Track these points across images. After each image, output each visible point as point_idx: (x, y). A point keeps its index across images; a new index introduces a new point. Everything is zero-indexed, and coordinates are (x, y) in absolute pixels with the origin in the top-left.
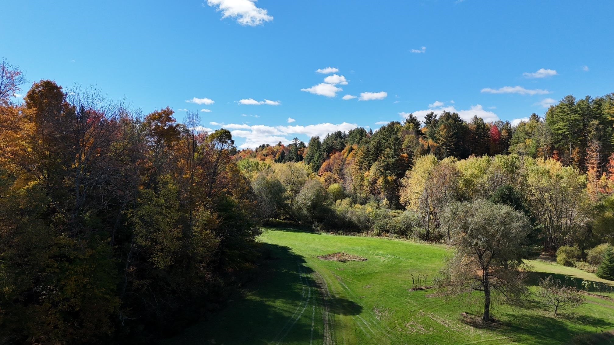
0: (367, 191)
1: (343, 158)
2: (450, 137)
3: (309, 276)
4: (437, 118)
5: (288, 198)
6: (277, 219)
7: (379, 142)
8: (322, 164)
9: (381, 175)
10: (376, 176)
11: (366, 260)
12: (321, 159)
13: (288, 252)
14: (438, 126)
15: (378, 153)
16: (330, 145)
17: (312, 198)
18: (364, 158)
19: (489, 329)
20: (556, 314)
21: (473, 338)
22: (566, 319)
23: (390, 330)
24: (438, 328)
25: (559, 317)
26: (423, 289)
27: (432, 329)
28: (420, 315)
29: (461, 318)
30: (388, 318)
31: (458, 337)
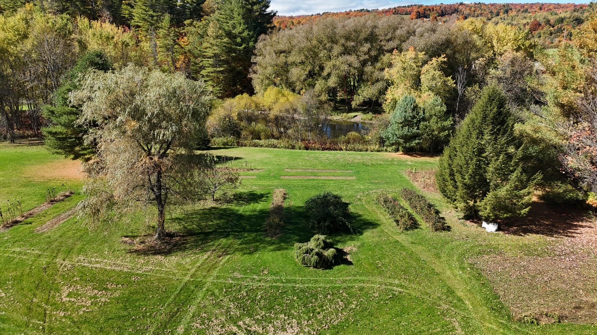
19: (180, 250)
20: (214, 200)
21: (178, 272)
22: (227, 203)
23: (42, 323)
24: (120, 280)
25: (220, 203)
26: (20, 222)
27: (112, 286)
28: (66, 269)
29: (128, 247)
30: (12, 299)
31: (160, 280)
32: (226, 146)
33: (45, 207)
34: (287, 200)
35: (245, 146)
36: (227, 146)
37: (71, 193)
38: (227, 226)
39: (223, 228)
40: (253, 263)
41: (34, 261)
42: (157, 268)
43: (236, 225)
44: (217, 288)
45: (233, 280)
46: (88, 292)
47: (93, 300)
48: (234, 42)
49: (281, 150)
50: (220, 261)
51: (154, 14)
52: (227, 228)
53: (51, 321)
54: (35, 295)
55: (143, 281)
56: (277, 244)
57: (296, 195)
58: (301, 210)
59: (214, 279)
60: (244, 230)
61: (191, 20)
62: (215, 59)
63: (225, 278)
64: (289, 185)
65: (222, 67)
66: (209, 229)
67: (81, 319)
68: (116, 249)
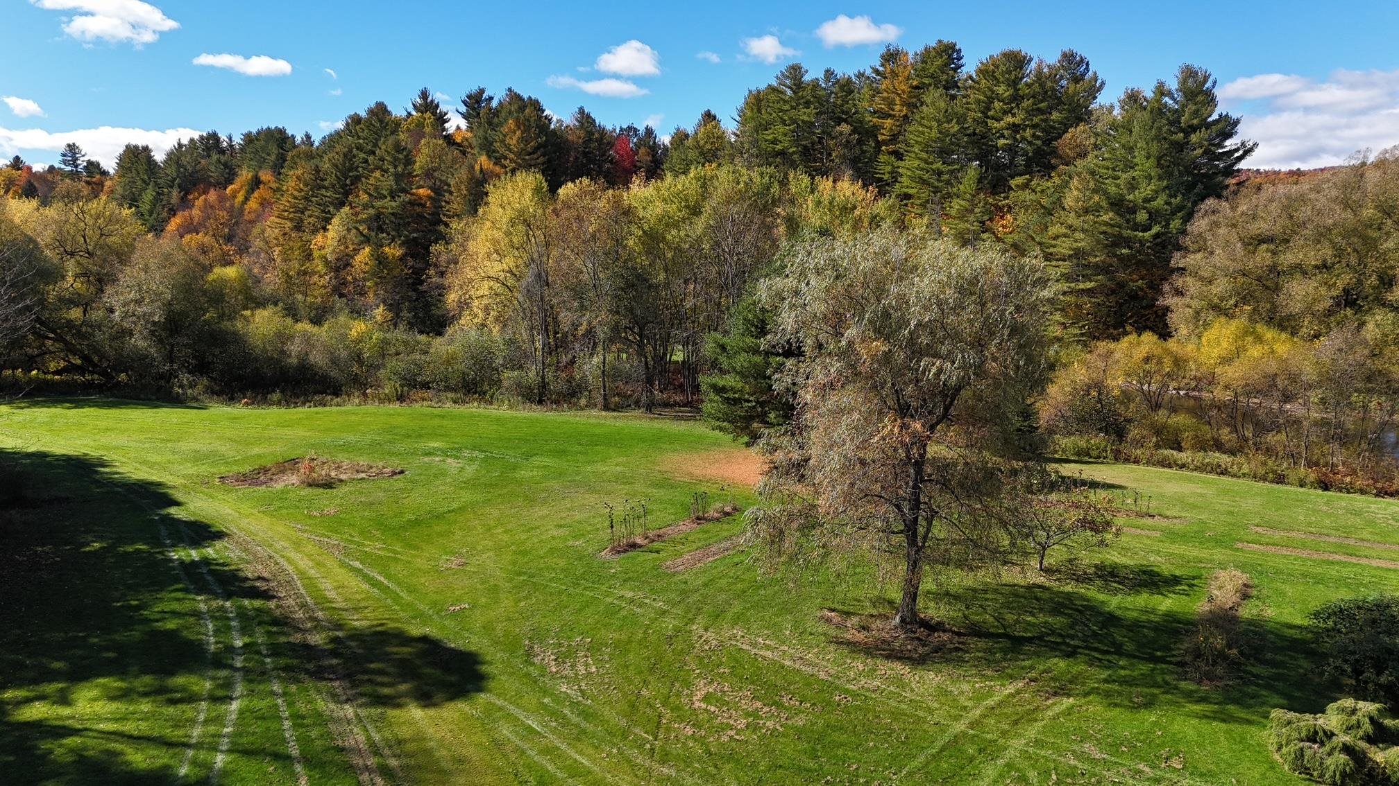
0: (325, 287)
1: (232, 206)
2: (529, 154)
3: (210, 552)
4: (494, 104)
5: (72, 302)
6: (34, 372)
7: (348, 156)
8: (167, 220)
9: (362, 242)
10: (347, 247)
11: (402, 472)
12: (164, 206)
13: (97, 472)
14: (500, 124)
15: (347, 185)
16: (190, 169)
17: (169, 297)
18: (306, 199)
19: (948, 661)
20: (1041, 570)
21: (940, 709)
22: (1077, 580)
23: (651, 738)
24: (808, 693)
25: (1059, 580)
26: (641, 546)
27: (792, 702)
28: (707, 648)
29: (833, 632)
30: (607, 680)
31: (895, 715)
32: (1083, 456)
33: (686, 527)
34: (1253, 602)
35: (1136, 462)
36: (1087, 459)
37: (735, 509)
38: (1072, 632)
39: (1060, 635)
40: (1141, 733)
41: (653, 621)
42: (892, 688)
43: (1095, 634)
44: (1034, 767)
45: (1079, 761)
46: (743, 702)
47: (750, 719)
48: (1128, 221)
49: (1241, 481)
50: (1048, 707)
51: (945, 168)
52: (1072, 637)
53: (667, 739)
54: (646, 683)
55: (859, 708)
56: (1216, 704)
57: (1282, 594)
58: (1295, 633)
59: (1027, 744)
60: (1119, 651)
61: (1027, 176)
62: (1075, 261)
63: (1058, 750)
64: (1260, 565)
65: (1091, 281)
66: (1026, 630)
67: (723, 752)
68: (809, 630)
